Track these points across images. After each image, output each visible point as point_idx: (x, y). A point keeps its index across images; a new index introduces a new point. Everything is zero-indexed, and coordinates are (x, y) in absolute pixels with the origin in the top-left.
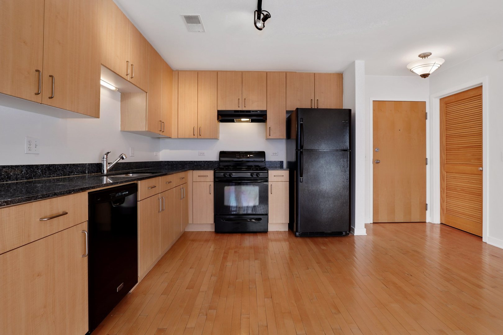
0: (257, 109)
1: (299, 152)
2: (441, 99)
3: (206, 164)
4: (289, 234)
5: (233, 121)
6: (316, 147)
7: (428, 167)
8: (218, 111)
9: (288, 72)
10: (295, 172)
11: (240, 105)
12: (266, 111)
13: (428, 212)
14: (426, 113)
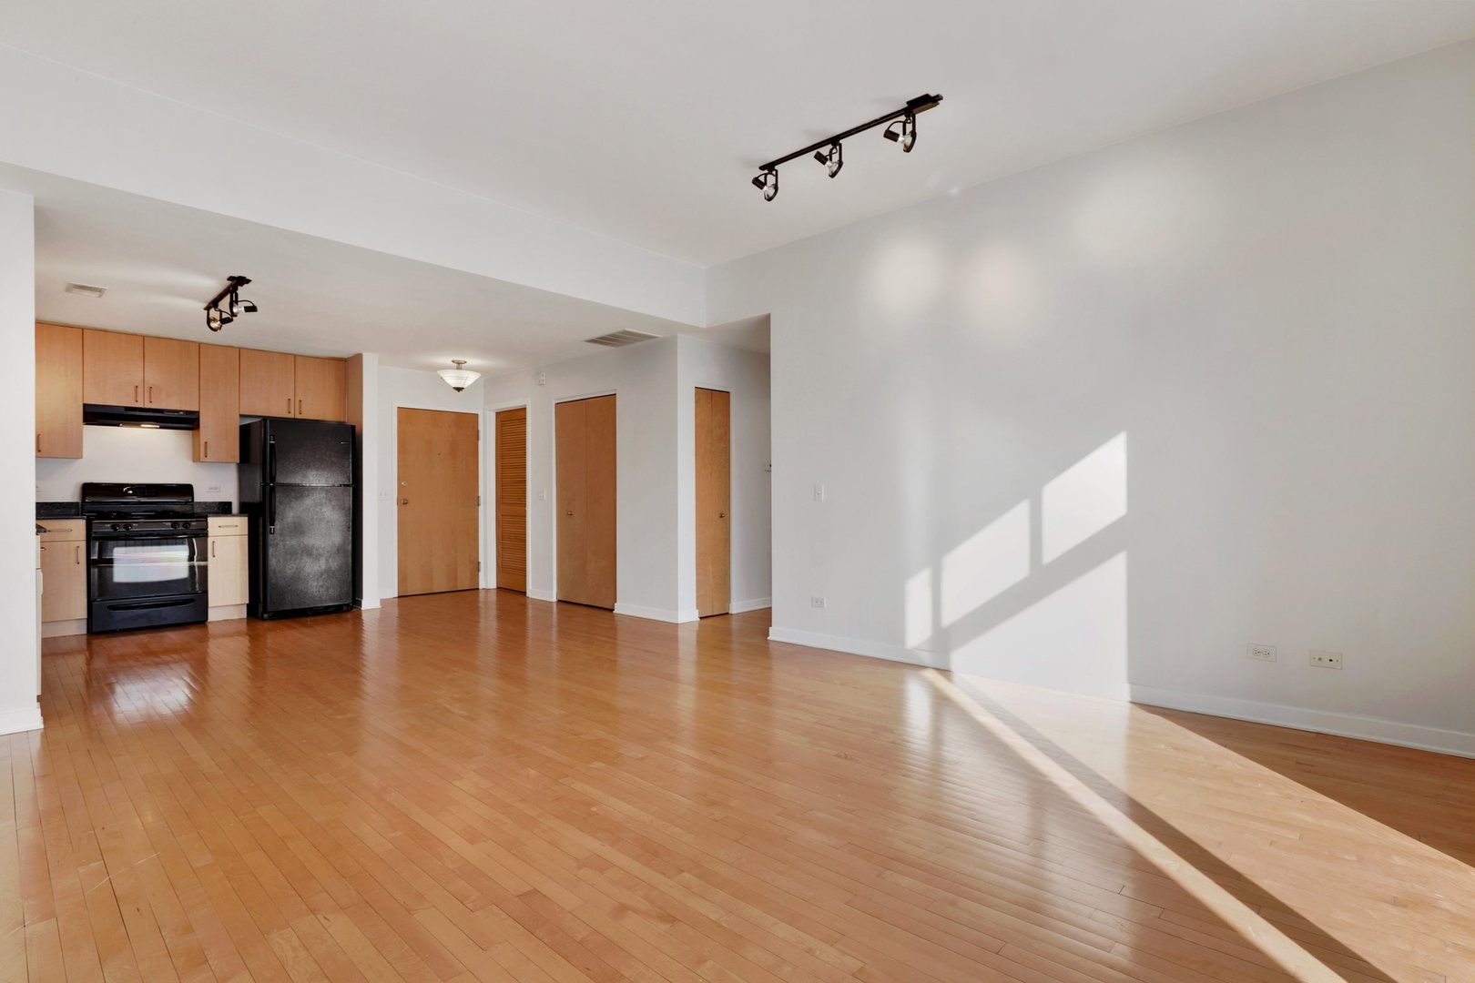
0: (178, 409)
1: (268, 489)
2: (497, 413)
4: (248, 623)
5: (118, 425)
6: (297, 479)
7: (481, 508)
8: (85, 406)
9: (244, 348)
10: (261, 520)
11: (140, 398)
12: (198, 413)
13: (481, 574)
14: (478, 431)
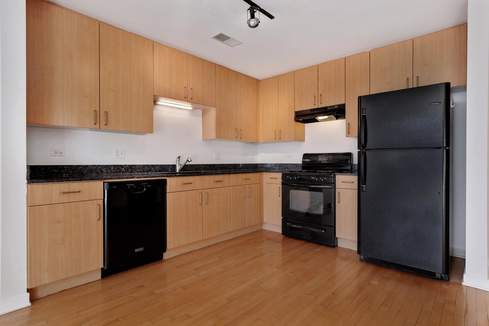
0: (334, 104)
3: (293, 167)
8: (295, 113)
11: (316, 103)
12: (345, 104)
